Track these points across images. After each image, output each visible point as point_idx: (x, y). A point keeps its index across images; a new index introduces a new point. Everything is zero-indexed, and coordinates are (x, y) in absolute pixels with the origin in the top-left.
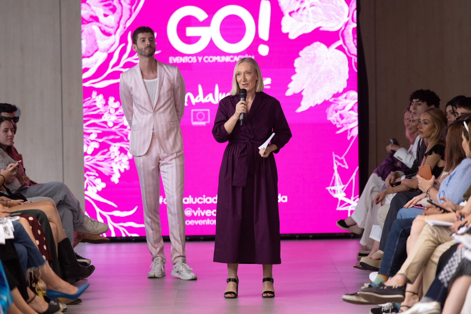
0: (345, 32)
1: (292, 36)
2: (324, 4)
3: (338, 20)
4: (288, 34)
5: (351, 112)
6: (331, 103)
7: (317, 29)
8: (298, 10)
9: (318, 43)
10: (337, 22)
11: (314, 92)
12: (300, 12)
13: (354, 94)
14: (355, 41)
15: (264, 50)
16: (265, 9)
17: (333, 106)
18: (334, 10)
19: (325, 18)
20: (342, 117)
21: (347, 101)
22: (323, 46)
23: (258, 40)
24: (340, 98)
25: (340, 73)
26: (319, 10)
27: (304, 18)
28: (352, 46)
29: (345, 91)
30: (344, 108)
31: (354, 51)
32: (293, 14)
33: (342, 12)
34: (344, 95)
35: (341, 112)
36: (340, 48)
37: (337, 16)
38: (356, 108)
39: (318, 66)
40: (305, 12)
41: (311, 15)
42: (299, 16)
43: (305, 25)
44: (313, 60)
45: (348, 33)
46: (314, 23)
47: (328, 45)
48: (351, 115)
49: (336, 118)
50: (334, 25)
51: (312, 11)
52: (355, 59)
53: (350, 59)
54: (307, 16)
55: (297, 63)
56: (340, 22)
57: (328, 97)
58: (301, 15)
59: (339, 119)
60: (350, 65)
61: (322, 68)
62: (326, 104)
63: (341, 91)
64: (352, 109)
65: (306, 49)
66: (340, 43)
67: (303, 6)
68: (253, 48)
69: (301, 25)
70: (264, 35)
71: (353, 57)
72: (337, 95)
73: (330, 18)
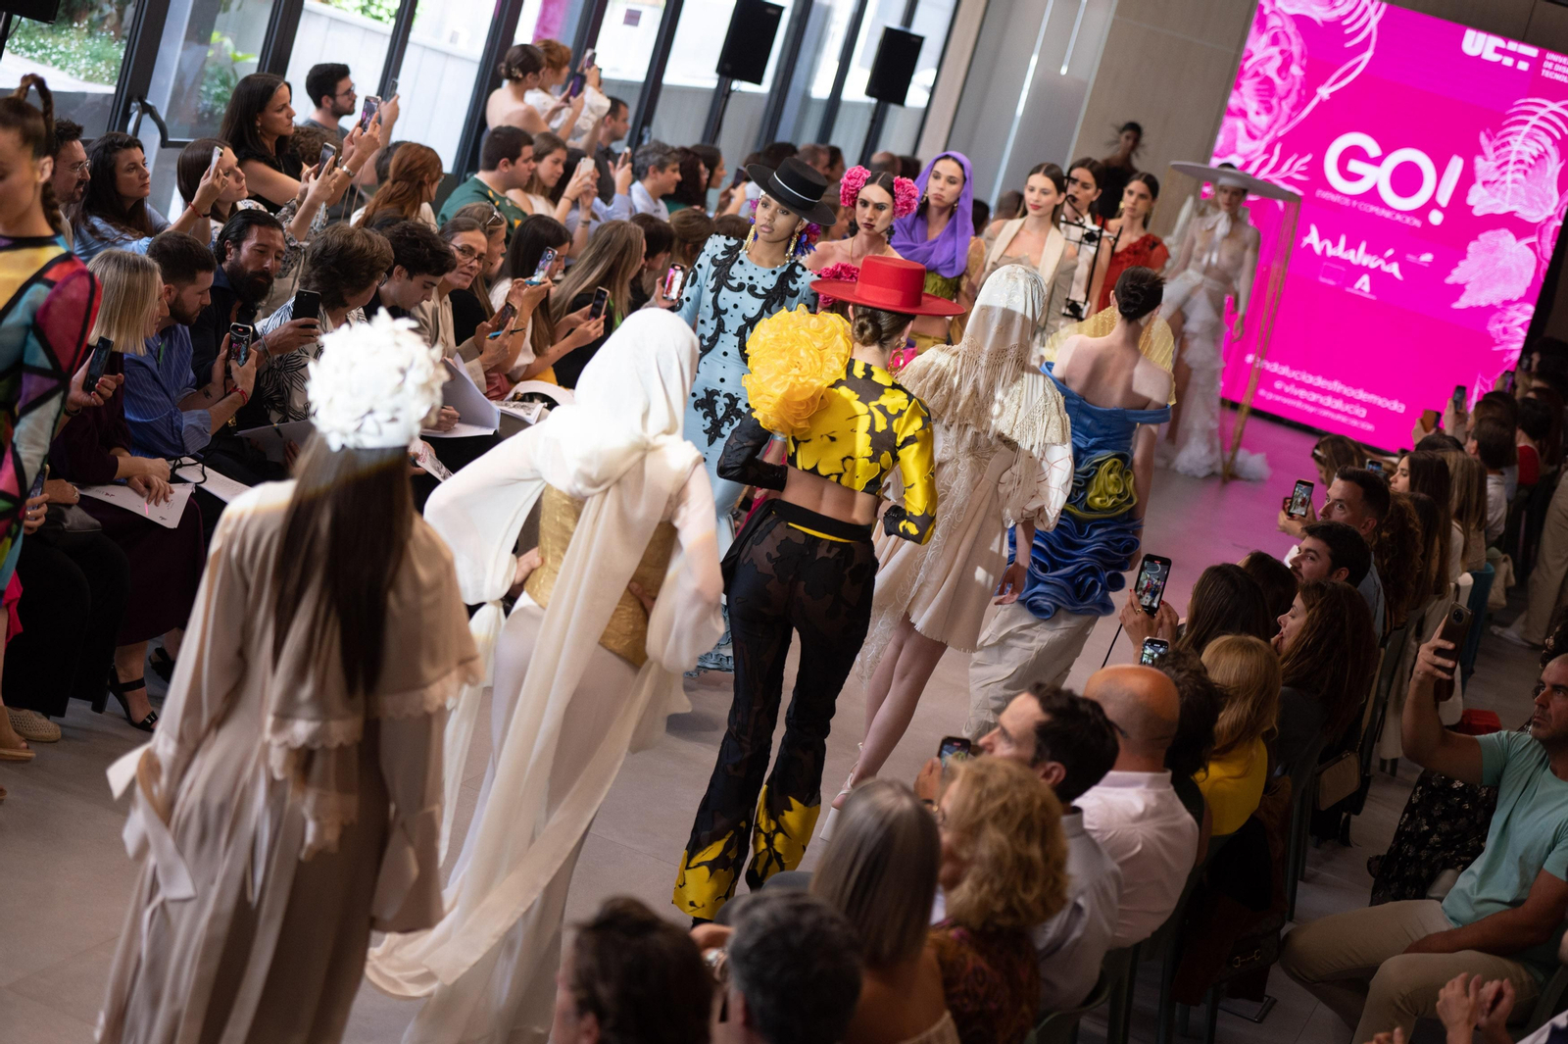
0: (1546, 228)
1: (1478, 212)
2: (1530, 185)
3: (1541, 210)
4: (1472, 207)
5: (1520, 330)
6: (1499, 310)
7: (1511, 213)
8: (1495, 182)
9: (1506, 231)
10: (1538, 213)
11: (1481, 289)
12: (1497, 185)
13: (1530, 308)
14: (1554, 244)
15: (1436, 218)
16: (1456, 165)
17: (1499, 314)
18: (1540, 196)
19: (1525, 202)
20: (1505, 331)
21: (1518, 314)
22: (1511, 236)
23: (1433, 203)
24: (1511, 308)
25: (1521, 277)
26: (1522, 191)
27: (1499, 194)
28: (1548, 248)
29: (1521, 300)
30: (1511, 321)
31: (1549, 254)
32: (1488, 186)
33: (1548, 202)
34: (1518, 306)
35: (1507, 325)
36: (1532, 246)
37: (1541, 205)
38: (1527, 326)
39: (1497, 259)
40: (1503, 187)
41: (1509, 193)
42: (1493, 190)
43: (1497, 204)
44: (1492, 250)
45: (1548, 230)
46: (1511, 204)
47: (1518, 237)
48: (1517, 333)
49: (1498, 330)
50: (1534, 214)
51: (1513, 189)
52: (1545, 265)
53: (1539, 263)
54: (1505, 193)
55: (1472, 247)
56: (1542, 214)
57: (1497, 301)
58: (1497, 190)
59: (1501, 333)
60: (1537, 271)
61: (1501, 263)
62: (1491, 310)
63: (1515, 298)
64: (1522, 326)
65: (1489, 234)
66: (1534, 239)
67: (1503, 179)
68: (1422, 212)
69: (1493, 201)
70: (1443, 200)
71: (1544, 262)
72: (1508, 303)
73: (1531, 205)
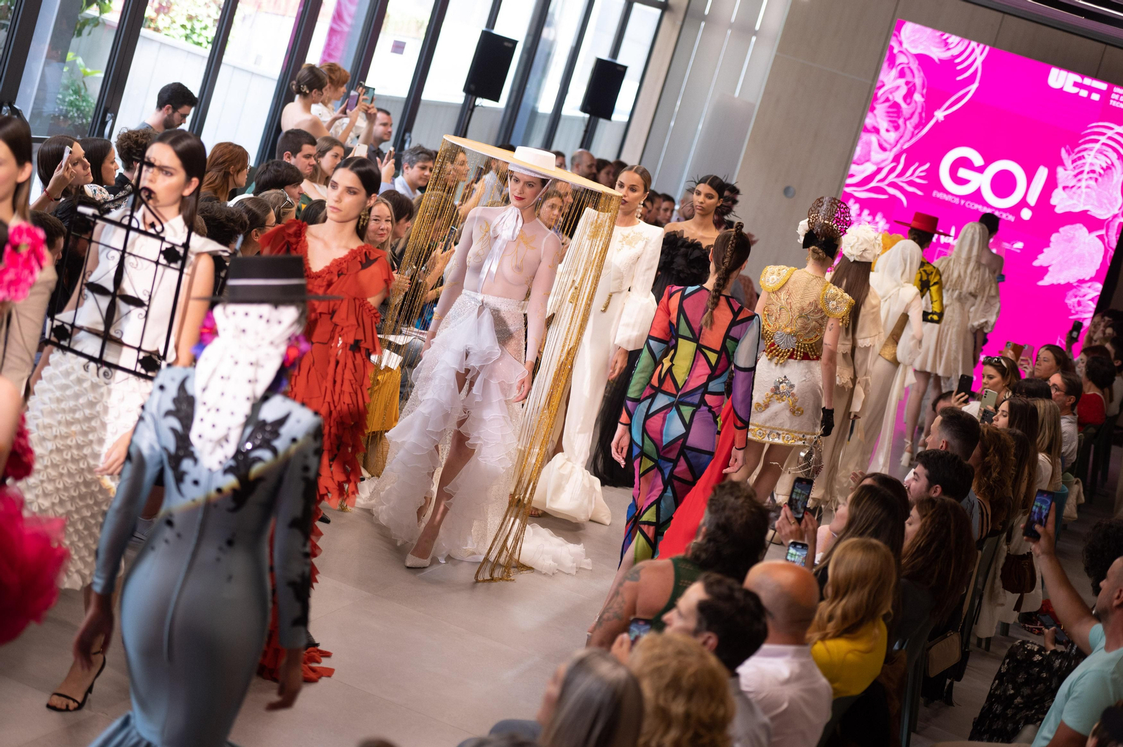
0: (1111, 224)
1: (1058, 210)
2: (1100, 190)
3: (1108, 209)
4: (1055, 206)
5: (1091, 303)
6: (1075, 287)
7: (1085, 212)
8: (1073, 187)
9: (1081, 225)
10: (1106, 212)
11: (1060, 271)
12: (1074, 189)
13: (1099, 286)
14: (1118, 236)
15: (1026, 214)
16: (1042, 174)
17: (1074, 290)
18: (1107, 199)
19: (1096, 203)
20: (1079, 303)
21: (1090, 291)
22: (1085, 230)
23: (1023, 203)
24: (1084, 285)
25: (1092, 262)
26: (1094, 194)
27: (1076, 197)
28: (1113, 240)
29: (1092, 280)
30: (1084, 296)
31: (1114, 244)
32: (1067, 190)
33: (1114, 203)
34: (1089, 284)
35: (1081, 299)
36: (1101, 237)
37: (1108, 206)
38: (1096, 300)
39: (1073, 248)
40: (1079, 191)
41: (1083, 196)
42: (1071, 193)
43: (1074, 204)
44: (1070, 240)
45: (1113, 226)
46: (1084, 205)
47: (1090, 231)
48: (1089, 305)
49: (1074, 303)
50: (1103, 213)
51: (1086, 193)
52: (1111, 253)
53: (1106, 251)
54: (1080, 196)
55: (1054, 237)
56: (1109, 212)
57: (1073, 281)
58: (1074, 193)
59: (1076, 305)
60: (1105, 257)
61: (1077, 251)
62: (1069, 286)
63: (1087, 278)
64: (1092, 300)
65: (1067, 228)
66: (1103, 232)
67: (1079, 185)
68: (1016, 210)
69: (1071, 202)
70: (1032, 200)
71: (1111, 250)
72: (1082, 282)
73: (1101, 205)
